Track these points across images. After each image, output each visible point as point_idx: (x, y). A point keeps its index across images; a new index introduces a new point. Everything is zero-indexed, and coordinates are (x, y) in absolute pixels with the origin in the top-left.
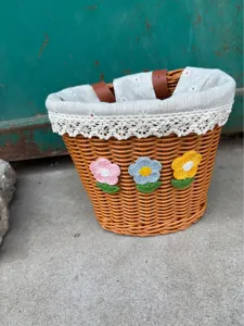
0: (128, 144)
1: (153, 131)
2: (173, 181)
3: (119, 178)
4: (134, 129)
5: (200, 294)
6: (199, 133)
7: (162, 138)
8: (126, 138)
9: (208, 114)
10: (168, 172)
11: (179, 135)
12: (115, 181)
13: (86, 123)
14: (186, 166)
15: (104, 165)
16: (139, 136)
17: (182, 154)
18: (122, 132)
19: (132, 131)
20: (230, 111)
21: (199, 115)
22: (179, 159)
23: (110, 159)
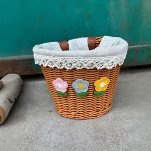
0: (72, 72)
1: (85, 66)
2: (95, 92)
3: (67, 89)
4: (75, 64)
5: (109, 141)
6: (109, 68)
7: (90, 69)
8: (71, 69)
9: (113, 59)
10: (92, 87)
11: (98, 69)
12: (66, 90)
13: (51, 60)
14: (102, 85)
15: (60, 82)
16: (78, 68)
17: (99, 79)
18: (69, 66)
19: (74, 65)
20: (125, 58)
21: (109, 59)
22: (98, 81)
23: (63, 79)
